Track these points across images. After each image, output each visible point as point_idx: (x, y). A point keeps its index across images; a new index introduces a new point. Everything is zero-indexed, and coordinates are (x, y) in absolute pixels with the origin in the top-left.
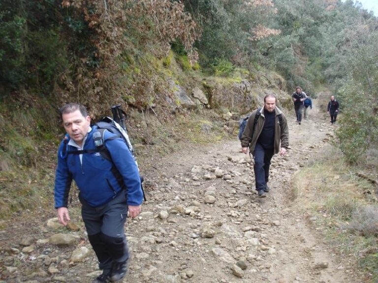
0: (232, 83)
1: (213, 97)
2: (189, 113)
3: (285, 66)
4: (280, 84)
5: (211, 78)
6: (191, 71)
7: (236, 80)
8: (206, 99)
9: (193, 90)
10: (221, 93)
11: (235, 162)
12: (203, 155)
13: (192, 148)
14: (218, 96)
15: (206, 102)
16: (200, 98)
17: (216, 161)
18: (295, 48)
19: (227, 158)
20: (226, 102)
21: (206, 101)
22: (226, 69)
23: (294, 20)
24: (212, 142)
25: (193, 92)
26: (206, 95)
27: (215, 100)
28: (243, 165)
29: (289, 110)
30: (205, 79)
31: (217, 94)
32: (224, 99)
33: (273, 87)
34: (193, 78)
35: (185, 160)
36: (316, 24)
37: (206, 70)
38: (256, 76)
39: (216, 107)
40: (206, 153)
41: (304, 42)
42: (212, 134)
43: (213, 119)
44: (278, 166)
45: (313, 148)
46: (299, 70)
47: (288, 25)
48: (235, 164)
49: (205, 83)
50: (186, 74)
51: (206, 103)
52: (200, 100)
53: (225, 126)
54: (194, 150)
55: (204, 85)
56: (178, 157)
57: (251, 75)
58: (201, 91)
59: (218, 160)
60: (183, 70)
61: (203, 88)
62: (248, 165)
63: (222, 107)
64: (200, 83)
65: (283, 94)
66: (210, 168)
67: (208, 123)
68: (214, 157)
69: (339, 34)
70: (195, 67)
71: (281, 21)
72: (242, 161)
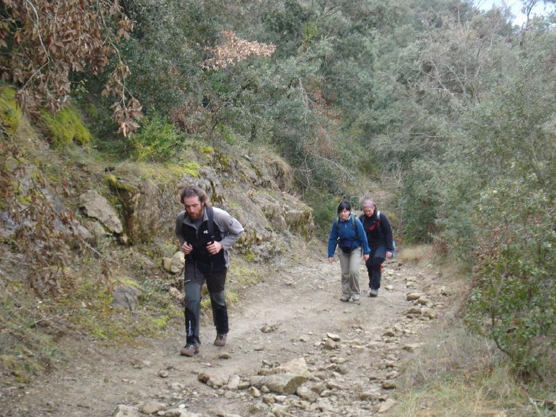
0: (178, 177)
1: (135, 214)
2: (77, 259)
3: (290, 132)
4: (279, 175)
5: (127, 165)
6: (71, 148)
7: (186, 170)
8: (117, 220)
9: (83, 196)
10: (153, 204)
11: (219, 387)
12: (129, 372)
13: (98, 356)
14: (147, 212)
15: (119, 229)
16: (103, 219)
17: (170, 388)
18: (309, 87)
19: (195, 378)
20: (166, 227)
21: (117, 224)
22: (163, 141)
23: (304, 20)
24: (146, 332)
25: (84, 202)
26: (118, 209)
27: (140, 223)
28: (243, 393)
29: (308, 240)
30: (111, 169)
31: (144, 207)
32: (162, 220)
33: (265, 185)
34: (81, 166)
35: (88, 390)
36: (358, 28)
37: (108, 144)
38: (229, 160)
39: (144, 239)
40: (136, 365)
41: (329, 73)
42: (142, 311)
43: (139, 272)
44: (328, 391)
45: (393, 335)
46: (322, 141)
47: (291, 32)
48: (221, 391)
49: (113, 178)
50: (62, 156)
51: (118, 231)
52: (102, 224)
53: (173, 290)
54: (103, 361)
55: (110, 183)
56: (67, 384)
57: (218, 157)
58: (105, 200)
59: (175, 385)
60: (52, 146)
61: (109, 192)
62: (257, 392)
63: (156, 239)
64: (98, 178)
65: (289, 202)
66: (162, 409)
67: (130, 283)
68: (161, 376)
69: (404, 53)
70: (80, 137)
71: (273, 21)
72: (236, 382)
